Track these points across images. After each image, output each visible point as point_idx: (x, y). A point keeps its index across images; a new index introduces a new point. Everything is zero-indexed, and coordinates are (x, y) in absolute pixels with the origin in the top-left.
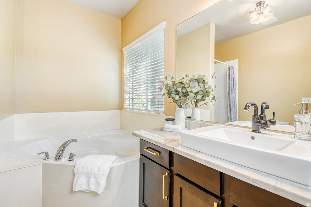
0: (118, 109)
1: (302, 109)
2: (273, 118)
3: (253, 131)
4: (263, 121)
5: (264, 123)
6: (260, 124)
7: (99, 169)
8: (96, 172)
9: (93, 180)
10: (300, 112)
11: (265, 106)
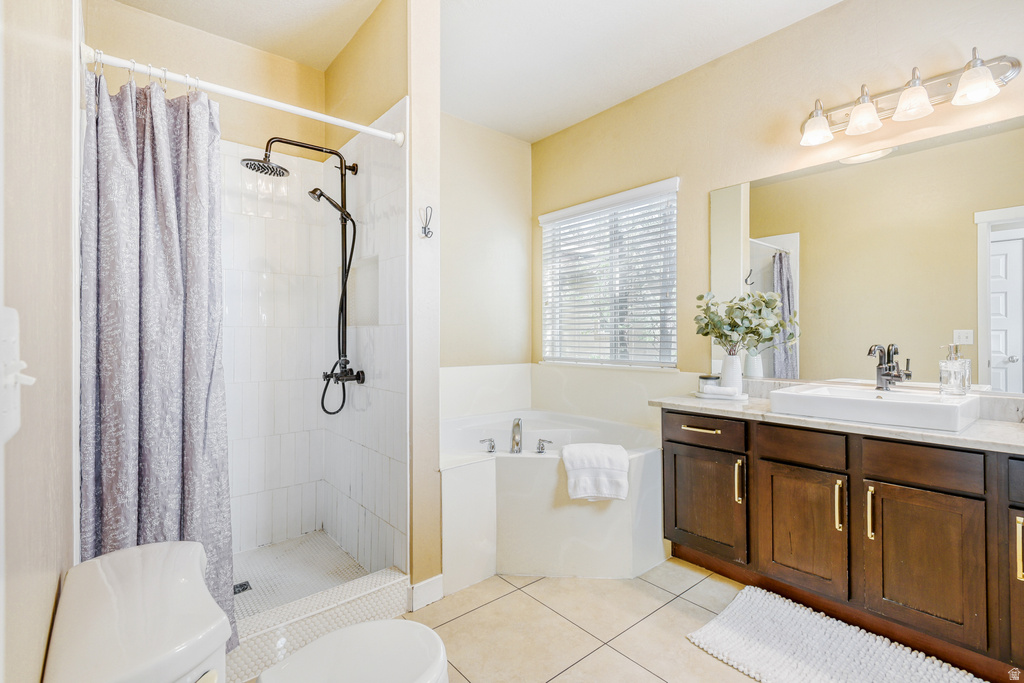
0: (526, 362)
1: (951, 353)
2: (907, 369)
3: (878, 388)
4: (895, 373)
5: (895, 376)
6: (889, 378)
7: (610, 461)
8: (607, 465)
9: (604, 479)
10: (949, 358)
11: (893, 349)
